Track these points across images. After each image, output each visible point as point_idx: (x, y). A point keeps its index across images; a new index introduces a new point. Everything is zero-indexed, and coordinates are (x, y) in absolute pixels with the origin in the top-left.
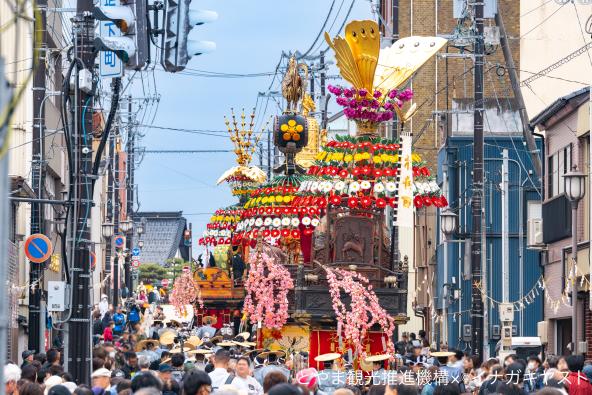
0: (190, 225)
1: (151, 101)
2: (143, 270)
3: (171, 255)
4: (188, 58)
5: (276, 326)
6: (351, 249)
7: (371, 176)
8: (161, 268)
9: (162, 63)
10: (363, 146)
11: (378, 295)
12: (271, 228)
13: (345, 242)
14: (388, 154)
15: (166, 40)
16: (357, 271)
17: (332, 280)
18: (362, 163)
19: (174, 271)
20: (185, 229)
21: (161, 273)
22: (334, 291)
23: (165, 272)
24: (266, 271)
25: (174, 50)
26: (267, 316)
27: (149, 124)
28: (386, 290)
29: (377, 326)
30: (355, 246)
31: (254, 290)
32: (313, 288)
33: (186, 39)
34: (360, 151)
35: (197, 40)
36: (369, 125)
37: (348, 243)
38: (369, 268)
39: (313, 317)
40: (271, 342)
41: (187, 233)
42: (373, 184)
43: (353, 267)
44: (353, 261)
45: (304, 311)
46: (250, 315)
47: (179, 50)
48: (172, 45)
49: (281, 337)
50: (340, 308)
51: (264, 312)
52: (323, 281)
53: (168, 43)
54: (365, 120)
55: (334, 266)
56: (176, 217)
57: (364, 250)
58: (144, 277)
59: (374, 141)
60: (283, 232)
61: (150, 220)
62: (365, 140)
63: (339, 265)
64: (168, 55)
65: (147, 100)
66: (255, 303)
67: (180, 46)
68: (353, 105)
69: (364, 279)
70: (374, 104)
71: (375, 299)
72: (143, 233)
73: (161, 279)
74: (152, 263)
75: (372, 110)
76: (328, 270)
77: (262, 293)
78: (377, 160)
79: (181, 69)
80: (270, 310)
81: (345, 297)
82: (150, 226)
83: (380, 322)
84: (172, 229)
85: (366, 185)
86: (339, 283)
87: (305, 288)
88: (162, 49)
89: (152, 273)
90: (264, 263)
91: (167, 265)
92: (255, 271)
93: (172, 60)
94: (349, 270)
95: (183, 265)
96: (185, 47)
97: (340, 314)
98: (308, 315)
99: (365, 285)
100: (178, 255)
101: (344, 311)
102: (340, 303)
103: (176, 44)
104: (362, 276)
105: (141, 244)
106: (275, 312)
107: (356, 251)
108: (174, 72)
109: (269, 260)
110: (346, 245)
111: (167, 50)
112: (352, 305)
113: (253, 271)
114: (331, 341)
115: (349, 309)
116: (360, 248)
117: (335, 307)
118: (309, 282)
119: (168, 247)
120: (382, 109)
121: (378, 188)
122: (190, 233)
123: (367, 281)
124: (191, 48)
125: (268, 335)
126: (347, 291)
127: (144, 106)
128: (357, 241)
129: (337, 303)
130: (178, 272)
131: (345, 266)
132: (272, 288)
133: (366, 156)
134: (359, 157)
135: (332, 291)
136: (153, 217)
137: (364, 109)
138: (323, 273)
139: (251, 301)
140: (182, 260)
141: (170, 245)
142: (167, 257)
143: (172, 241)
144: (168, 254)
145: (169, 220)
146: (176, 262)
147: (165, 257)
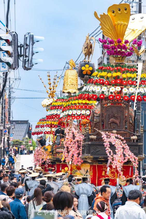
0: (32, 125)
1: (17, 80)
2: (14, 142)
3: (25, 136)
4: (33, 65)
5: (78, 164)
6: (113, 122)
7: (121, 84)
8: (21, 141)
9: (23, 67)
10: (117, 69)
11: (129, 145)
12: (76, 115)
13: (110, 119)
14: (130, 73)
15: (24, 59)
16: (117, 133)
17: (105, 138)
18: (117, 78)
19: (25, 142)
20: (30, 127)
21: (21, 143)
22: (106, 144)
23: (22, 143)
24: (74, 137)
25: (27, 62)
26: (74, 159)
27: (17, 88)
28: (132, 143)
29: (129, 162)
30: (115, 120)
31: (68, 145)
32: (94, 143)
33: (32, 58)
34: (116, 72)
35: (36, 59)
36: (120, 58)
37: (112, 119)
38: (123, 132)
39: (94, 158)
40: (76, 171)
41: (30, 128)
42: (122, 88)
43: (115, 131)
44: (114, 129)
45: (89, 155)
46: (66, 158)
47: (29, 62)
48: (27, 60)
49: (81, 169)
50: (110, 152)
51: (73, 157)
52: (100, 139)
53: (25, 60)
54: (119, 56)
55: (105, 131)
56: (26, 122)
57: (120, 123)
58: (14, 144)
59: (122, 67)
60: (82, 117)
61: (16, 123)
62: (118, 66)
63: (107, 131)
64: (25, 64)
65: (16, 79)
66: (68, 152)
67: (30, 61)
68: (113, 48)
69: (121, 137)
70: (124, 47)
71: (127, 147)
72: (14, 128)
73: (20, 145)
74: (17, 139)
75: (123, 50)
76: (102, 133)
77: (72, 147)
78: (124, 76)
79: (30, 69)
80: (76, 155)
81: (112, 147)
82: (17, 126)
83: (131, 160)
84: (25, 127)
85: (118, 89)
86: (109, 140)
87: (90, 143)
88: (23, 62)
89: (17, 143)
90: (73, 133)
91: (23, 140)
92: (69, 136)
93: (27, 66)
94: (113, 133)
95: (29, 140)
96: (31, 61)
97: (109, 156)
98: (92, 157)
99: (122, 140)
100: (27, 136)
101: (112, 154)
102: (110, 150)
103: (28, 60)
104: (120, 136)
105: (13, 132)
106: (78, 157)
107: (116, 123)
108: (28, 70)
109: (75, 132)
110: (110, 120)
111: (25, 62)
112: (116, 151)
113: (67, 137)
114: (103, 170)
115: (115, 153)
116: (118, 122)
117: (107, 152)
118: (92, 140)
119: (23, 133)
120: (128, 50)
121: (125, 90)
122: (32, 128)
123: (123, 138)
124: (34, 61)
125: (75, 168)
126: (113, 144)
127: (15, 81)
128: (116, 118)
129: (108, 150)
130: (27, 142)
131: (110, 131)
132: (77, 145)
133: (119, 74)
134: (115, 74)
135: (105, 144)
136: (18, 122)
137: (119, 50)
138: (99, 135)
139: (66, 151)
140: (29, 138)
141: (24, 133)
142: (23, 137)
143: (25, 131)
144: (23, 136)
145: (24, 123)
146: (26, 139)
147: (22, 137)
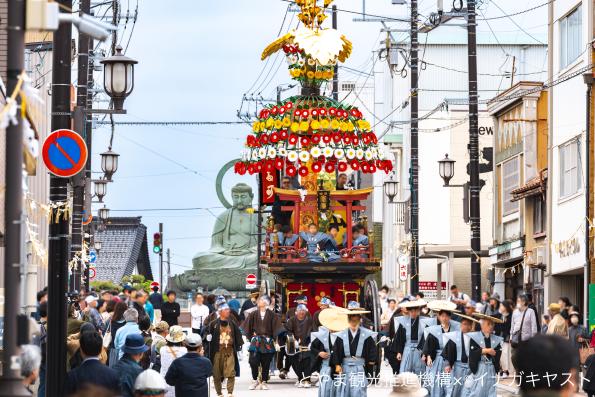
3: (128, 272)
56: (133, 224)
84: (129, 238)
100: (135, 272)
141: (126, 260)
142: (121, 275)
143: (129, 254)
144: (123, 271)
145: (125, 228)
146: (135, 281)
147: (119, 274)
